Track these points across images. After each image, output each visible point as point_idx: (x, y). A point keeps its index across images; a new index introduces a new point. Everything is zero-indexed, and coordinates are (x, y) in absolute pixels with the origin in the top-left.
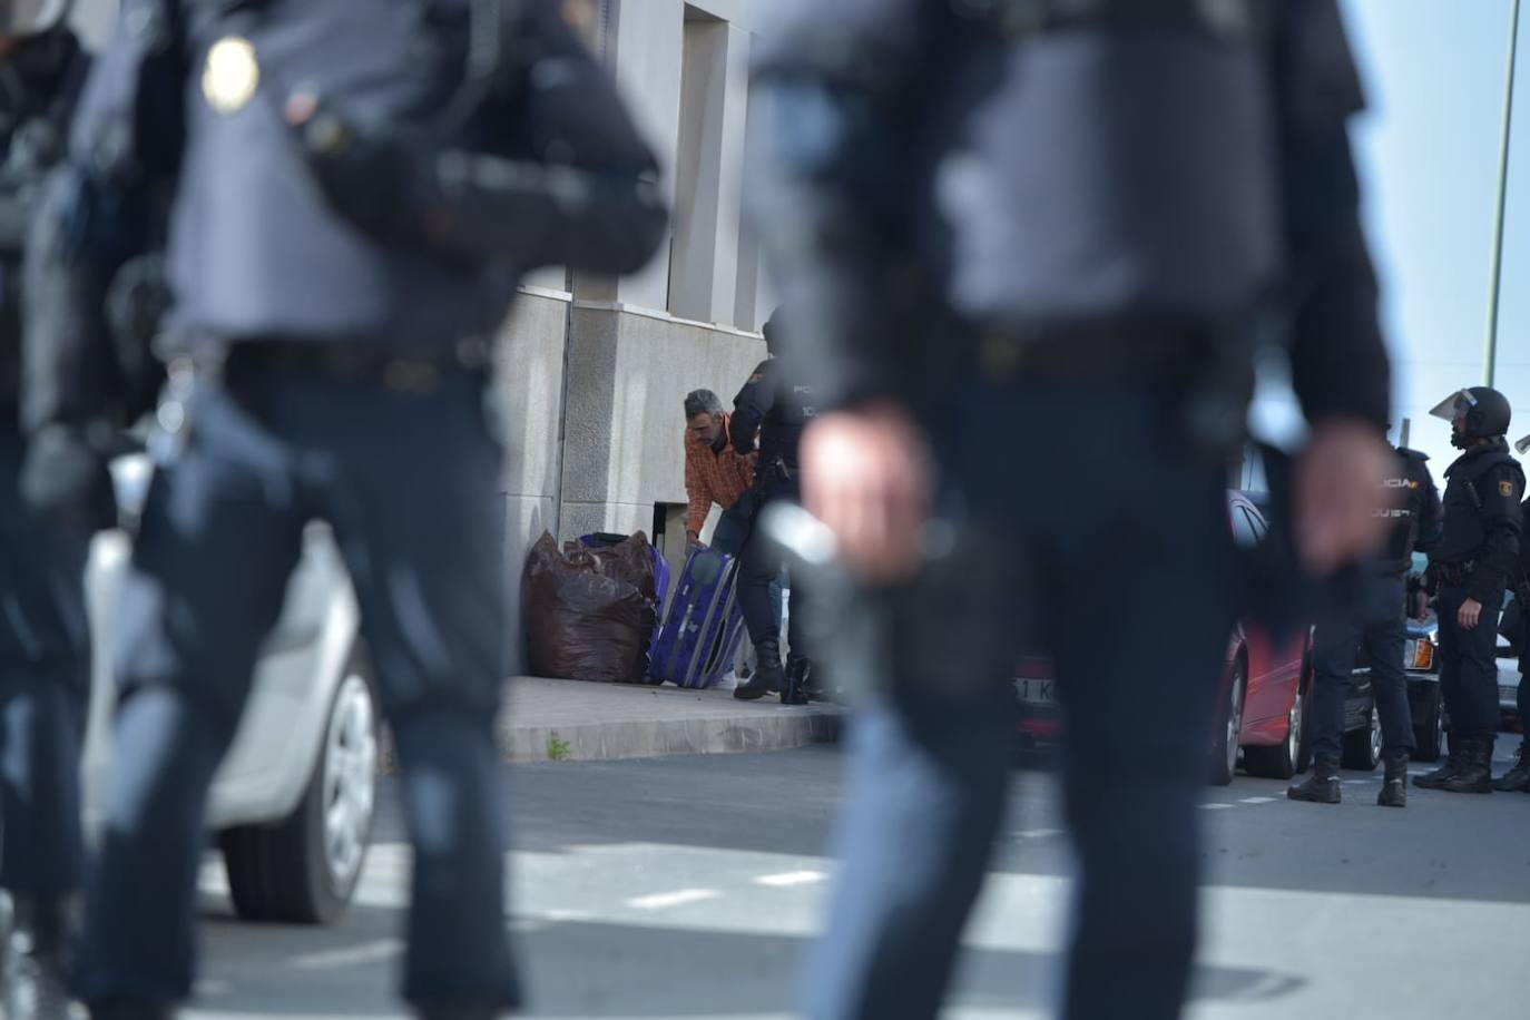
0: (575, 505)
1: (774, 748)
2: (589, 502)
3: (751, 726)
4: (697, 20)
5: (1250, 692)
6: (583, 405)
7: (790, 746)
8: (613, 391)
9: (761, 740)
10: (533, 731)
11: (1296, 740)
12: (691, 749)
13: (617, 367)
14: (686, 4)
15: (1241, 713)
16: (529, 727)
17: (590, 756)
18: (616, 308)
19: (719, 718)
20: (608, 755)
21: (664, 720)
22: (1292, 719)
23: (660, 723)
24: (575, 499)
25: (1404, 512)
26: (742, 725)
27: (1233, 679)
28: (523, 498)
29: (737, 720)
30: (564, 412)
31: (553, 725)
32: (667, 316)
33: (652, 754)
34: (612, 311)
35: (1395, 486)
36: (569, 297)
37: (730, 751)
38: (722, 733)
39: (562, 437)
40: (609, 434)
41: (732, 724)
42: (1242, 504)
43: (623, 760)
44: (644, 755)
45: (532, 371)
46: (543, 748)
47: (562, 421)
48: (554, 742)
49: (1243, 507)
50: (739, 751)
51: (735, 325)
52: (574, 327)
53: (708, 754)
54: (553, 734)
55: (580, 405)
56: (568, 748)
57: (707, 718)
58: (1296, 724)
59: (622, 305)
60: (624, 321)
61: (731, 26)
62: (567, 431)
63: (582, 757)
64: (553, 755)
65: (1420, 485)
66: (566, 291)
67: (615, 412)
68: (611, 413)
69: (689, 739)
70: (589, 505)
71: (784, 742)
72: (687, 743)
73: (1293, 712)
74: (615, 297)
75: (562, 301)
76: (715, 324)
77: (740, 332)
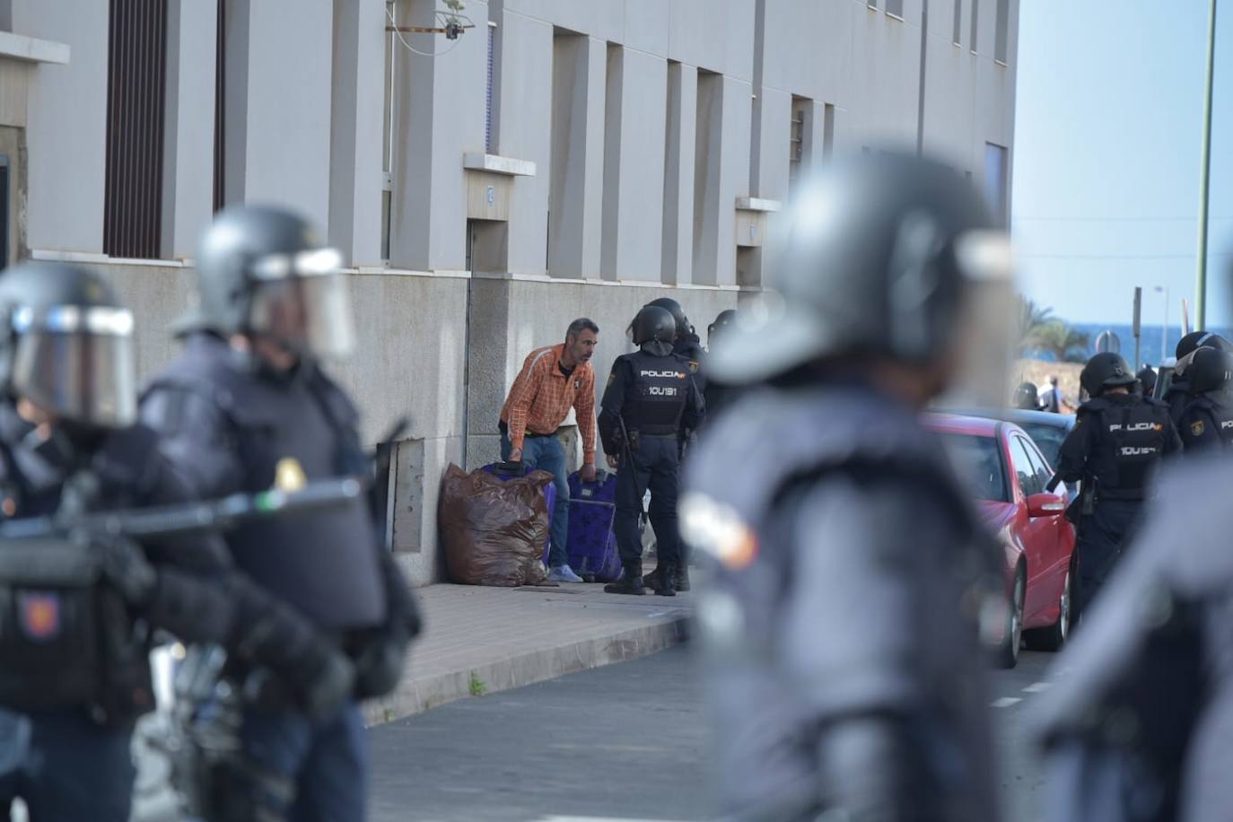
0: (479, 436)
1: (648, 653)
2: (489, 434)
3: (628, 638)
4: (564, 37)
5: (1028, 590)
6: (483, 356)
7: (661, 648)
8: (506, 344)
9: (637, 648)
10: (457, 675)
11: (1066, 619)
12: (582, 666)
13: (509, 324)
14: (554, 26)
15: (1022, 609)
16: (453, 672)
17: (503, 687)
18: (506, 278)
19: (604, 636)
20: (516, 682)
21: (559, 646)
22: (1062, 603)
23: (558, 650)
24: (478, 432)
25: (1151, 449)
26: (620, 638)
27: (1015, 582)
28: (438, 440)
29: (618, 635)
30: (467, 362)
31: (471, 667)
32: (548, 279)
33: (552, 676)
34: (502, 279)
35: (1143, 428)
36: (469, 275)
37: (613, 662)
38: (606, 648)
39: (466, 383)
40: (505, 378)
41: (614, 639)
42: (1017, 434)
43: (528, 686)
44: (544, 678)
45: (442, 338)
46: (465, 687)
47: (467, 370)
48: (473, 681)
49: (1018, 436)
50: (620, 660)
51: (601, 278)
52: (473, 293)
53: (596, 668)
54: (473, 675)
55: (480, 356)
56: (485, 686)
57: (594, 638)
58: (1065, 607)
59: (511, 275)
60: (513, 287)
61: (591, 39)
62: (471, 377)
63: (497, 689)
64: (473, 692)
65: (1163, 427)
66: (467, 270)
67: (508, 361)
68: (505, 361)
69: (580, 658)
70: (490, 436)
71: (655, 647)
72: (579, 661)
73: (1063, 598)
74: (505, 268)
75: (464, 278)
76: (585, 279)
77: (606, 283)
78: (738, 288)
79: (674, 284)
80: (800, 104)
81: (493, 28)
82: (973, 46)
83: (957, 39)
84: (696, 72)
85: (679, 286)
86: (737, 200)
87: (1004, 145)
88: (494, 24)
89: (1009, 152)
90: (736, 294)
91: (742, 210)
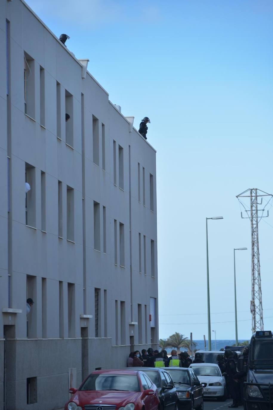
4: (30, 277)
14: (27, 275)
18: (15, 340)
32: (27, 339)
36: (4, 339)
60: (17, 342)
61: (37, 277)
74: (15, 337)
75: (3, 341)
76: (38, 338)
77: (43, 339)
78: (81, 338)
79: (63, 338)
80: (97, 290)
81: (10, 276)
82: (145, 273)
83: (140, 271)
84: (67, 284)
85: (65, 339)
86: (80, 315)
87: (156, 297)
88: (10, 275)
89: (157, 299)
90: (81, 340)
91: (82, 319)
